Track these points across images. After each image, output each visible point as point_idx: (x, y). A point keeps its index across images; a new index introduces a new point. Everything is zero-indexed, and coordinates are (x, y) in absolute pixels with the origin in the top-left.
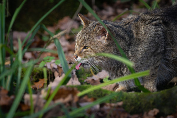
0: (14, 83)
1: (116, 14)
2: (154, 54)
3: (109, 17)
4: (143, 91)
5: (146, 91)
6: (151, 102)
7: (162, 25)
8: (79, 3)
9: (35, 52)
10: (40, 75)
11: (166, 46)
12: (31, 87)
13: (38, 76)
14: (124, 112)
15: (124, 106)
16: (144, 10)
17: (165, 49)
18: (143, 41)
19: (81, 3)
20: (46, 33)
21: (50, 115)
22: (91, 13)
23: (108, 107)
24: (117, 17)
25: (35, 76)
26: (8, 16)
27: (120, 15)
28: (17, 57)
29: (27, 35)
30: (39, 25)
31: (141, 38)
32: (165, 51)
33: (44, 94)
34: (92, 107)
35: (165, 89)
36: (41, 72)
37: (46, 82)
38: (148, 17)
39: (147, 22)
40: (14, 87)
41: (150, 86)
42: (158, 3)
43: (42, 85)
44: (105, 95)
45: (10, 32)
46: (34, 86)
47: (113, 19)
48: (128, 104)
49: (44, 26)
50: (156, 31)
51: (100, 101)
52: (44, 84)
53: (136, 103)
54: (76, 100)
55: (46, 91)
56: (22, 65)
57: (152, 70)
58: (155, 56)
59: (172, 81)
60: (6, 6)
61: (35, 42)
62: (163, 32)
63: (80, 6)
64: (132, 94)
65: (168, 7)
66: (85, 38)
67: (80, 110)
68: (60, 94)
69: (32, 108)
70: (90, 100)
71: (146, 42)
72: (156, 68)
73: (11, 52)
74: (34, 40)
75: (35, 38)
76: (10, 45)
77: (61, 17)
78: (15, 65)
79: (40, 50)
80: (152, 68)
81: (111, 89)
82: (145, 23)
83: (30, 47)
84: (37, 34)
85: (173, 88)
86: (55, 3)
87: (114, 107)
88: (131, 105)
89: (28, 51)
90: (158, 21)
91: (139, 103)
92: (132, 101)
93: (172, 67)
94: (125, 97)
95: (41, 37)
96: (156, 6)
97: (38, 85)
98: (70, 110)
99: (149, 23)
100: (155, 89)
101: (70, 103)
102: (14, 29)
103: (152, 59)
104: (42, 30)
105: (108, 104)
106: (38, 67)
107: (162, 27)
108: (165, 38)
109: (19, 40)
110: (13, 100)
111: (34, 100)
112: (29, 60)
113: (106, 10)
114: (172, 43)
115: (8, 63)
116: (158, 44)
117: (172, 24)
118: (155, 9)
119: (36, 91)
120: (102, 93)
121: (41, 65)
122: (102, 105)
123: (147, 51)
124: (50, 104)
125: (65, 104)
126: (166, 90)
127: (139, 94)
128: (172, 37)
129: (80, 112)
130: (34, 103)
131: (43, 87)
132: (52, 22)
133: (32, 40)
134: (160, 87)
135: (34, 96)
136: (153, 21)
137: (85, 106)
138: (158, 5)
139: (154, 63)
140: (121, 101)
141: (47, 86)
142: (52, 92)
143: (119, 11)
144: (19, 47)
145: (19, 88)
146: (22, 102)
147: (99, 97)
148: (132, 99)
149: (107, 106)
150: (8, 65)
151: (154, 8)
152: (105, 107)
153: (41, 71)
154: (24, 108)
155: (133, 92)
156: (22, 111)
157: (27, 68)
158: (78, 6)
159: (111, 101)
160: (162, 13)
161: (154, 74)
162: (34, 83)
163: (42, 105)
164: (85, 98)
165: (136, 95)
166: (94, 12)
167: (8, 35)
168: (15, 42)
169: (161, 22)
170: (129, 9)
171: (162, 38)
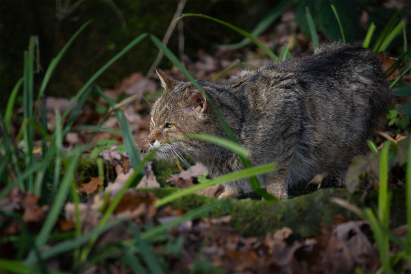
0: (49, 185)
1: (219, 68)
2: (284, 135)
3: (208, 73)
4: (266, 198)
5: (270, 197)
6: (279, 217)
7: (297, 88)
8: (158, 50)
9: (83, 132)
10: (92, 172)
11: (304, 123)
12: (76, 191)
13: (87, 173)
14: (233, 233)
15: (233, 223)
16: (266, 62)
17: (302, 127)
18: (265, 114)
19: (161, 50)
20: (102, 100)
21: (108, 238)
22: (178, 67)
23: (207, 225)
24: (220, 74)
25: (83, 172)
26: (38, 71)
27: (226, 70)
28: (54, 141)
29: (71, 104)
30: (91, 85)
31: (261, 108)
32: (302, 130)
33: (98, 203)
34: (179, 225)
35: (302, 194)
36: (93, 166)
37: (101, 183)
38: (273, 74)
39: (272, 82)
40: (49, 192)
41: (278, 189)
42: (291, 51)
43: (95, 188)
44: (201, 205)
45: (42, 98)
46: (81, 189)
47: (214, 77)
48: (240, 219)
49: (99, 89)
50: (286, 98)
51: (192, 214)
52: (99, 186)
53: (253, 219)
54: (152, 212)
55: (103, 197)
56: (61, 154)
57: (280, 163)
58: (285, 139)
59: (313, 181)
60: (35, 55)
61: (83, 115)
62: (299, 99)
63: (160, 56)
64: (246, 203)
65: (308, 57)
66: (166, 109)
67: (159, 229)
68: (126, 202)
69: (79, 227)
70: (175, 212)
71: (270, 116)
72: (286, 159)
73: (43, 132)
74: (81, 112)
75: (83, 108)
76: (41, 120)
77: (127, 73)
78: (49, 154)
79: (91, 129)
80: (280, 159)
81: (211, 195)
82: (269, 83)
83: (75, 124)
84: (87, 103)
85: (315, 193)
86: (118, 51)
87: (216, 225)
88: (246, 221)
89: (72, 131)
90: (289, 80)
91: (258, 218)
92: (247, 215)
93: (314, 158)
94: (235, 208)
95: (93, 107)
96: (287, 57)
97: (89, 188)
98: (143, 230)
99: (276, 83)
100: (285, 194)
101: (142, 217)
102: (48, 93)
103: (280, 144)
104: (96, 96)
105: (206, 220)
106: (89, 157)
107: (297, 90)
108: (302, 108)
109: (57, 112)
110: (46, 213)
111: (82, 213)
112: (74, 145)
113: (204, 62)
114: (314, 117)
115: (38, 151)
116: (290, 118)
117: (313, 86)
118: (286, 61)
119: (85, 198)
120: (195, 203)
121: (94, 154)
122: (196, 221)
123: (272, 130)
124: (109, 221)
125: (134, 220)
126: (303, 197)
127: (258, 203)
128: (313, 107)
129: (158, 234)
130: (82, 218)
131: (96, 192)
132: (112, 81)
133: (78, 113)
134: (293, 191)
135: (82, 207)
136: (282, 80)
137: (168, 223)
138: (289, 54)
139: (284, 150)
140: (227, 214)
141: (104, 190)
142: (112, 199)
143: (225, 63)
144: (56, 123)
145: (56, 193)
146: (62, 217)
147: (191, 207)
148: (247, 211)
149: (205, 222)
150: (39, 154)
151: (284, 59)
152: (202, 225)
153: (93, 164)
154: (65, 227)
155: (248, 200)
156: (61, 231)
157: (70, 160)
158: (155, 56)
159: (211, 215)
160: (297, 66)
161: (283, 170)
162: (82, 184)
163: (95, 221)
164: (167, 209)
165: (253, 205)
166: (183, 65)
167: (38, 103)
168: (49, 115)
169: (295, 81)
170: (242, 60)
171: (297, 108)
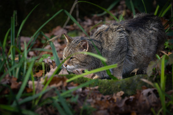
0: (21, 73)
1: (93, 24)
2: (120, 52)
3: (89, 26)
4: (113, 79)
5: (115, 78)
6: (119, 86)
8: (68, 17)
9: (36, 51)
10: (40, 68)
12: (33, 76)
13: (38, 68)
14: (99, 94)
15: (99, 89)
16: (113, 22)
19: (69, 16)
20: (44, 37)
21: (47, 95)
22: (76, 24)
23: (88, 90)
24: (94, 26)
25: (36, 68)
26: (16, 25)
27: (96, 25)
28: (24, 55)
29: (31, 39)
30: (39, 31)
33: (42, 81)
34: (77, 90)
35: (128, 77)
36: (40, 65)
37: (44, 72)
40: (22, 76)
43: (41, 75)
44: (86, 81)
45: (18, 37)
46: (35, 75)
47: (91, 28)
48: (102, 88)
49: (43, 33)
51: (82, 85)
52: (43, 74)
53: (108, 87)
54: (65, 85)
55: (44, 78)
56: (27, 60)
57: (119, 64)
58: (121, 54)
60: (16, 19)
61: (36, 44)
62: (126, 37)
63: (68, 19)
64: (105, 81)
66: (71, 51)
67: (68, 92)
68: (54, 80)
69: (34, 91)
70: (75, 85)
72: (122, 63)
73: (19, 51)
74: (35, 42)
75: (36, 41)
76: (18, 46)
77: (55, 26)
78: (22, 60)
79: (39, 50)
80: (119, 62)
81: (90, 78)
83: (32, 48)
84: (38, 39)
85: (134, 76)
86: (51, 17)
87: (92, 90)
88: (105, 88)
89: (31, 51)
90: (121, 29)
91: (110, 87)
92: (105, 86)
93: (134, 62)
94: (100, 83)
95: (40, 40)
96: (122, 19)
97: (38, 74)
98: (61, 92)
99: (115, 30)
100: (121, 77)
101: (61, 87)
102: (21, 35)
103: (119, 56)
104: (41, 36)
105: (88, 88)
106: (38, 62)
109: (25, 42)
110: (21, 85)
111: (35, 85)
112: (32, 57)
113: (87, 21)
115: (17, 59)
116: (123, 45)
119: (37, 79)
120: (83, 80)
121: (40, 60)
122: (84, 88)
123: (115, 51)
124: (47, 88)
125: (57, 88)
126: (129, 78)
127: (110, 81)
129: (68, 94)
130: (35, 87)
131: (42, 76)
132: (48, 29)
133: (34, 43)
134: (124, 76)
135: (36, 82)
136: (118, 29)
137: (72, 89)
138: (123, 18)
139: (121, 59)
140: (97, 86)
141: (45, 75)
142: (48, 79)
143: (96, 22)
144: (25, 47)
145: (25, 77)
146: (27, 87)
147: (81, 82)
148: (105, 84)
149: (87, 89)
150: (17, 60)
152: (86, 90)
153: (40, 64)
154: (28, 91)
155: (106, 79)
156: (27, 93)
157: (30, 63)
158: (66, 19)
159: (90, 86)
160: (126, 24)
161: (120, 67)
162: (36, 73)
163: (41, 88)
164: (72, 83)
165: (108, 82)
166: (78, 23)
167: (17, 39)
168: (22, 44)
169: (124, 29)
170: (103, 20)
171: (125, 41)
